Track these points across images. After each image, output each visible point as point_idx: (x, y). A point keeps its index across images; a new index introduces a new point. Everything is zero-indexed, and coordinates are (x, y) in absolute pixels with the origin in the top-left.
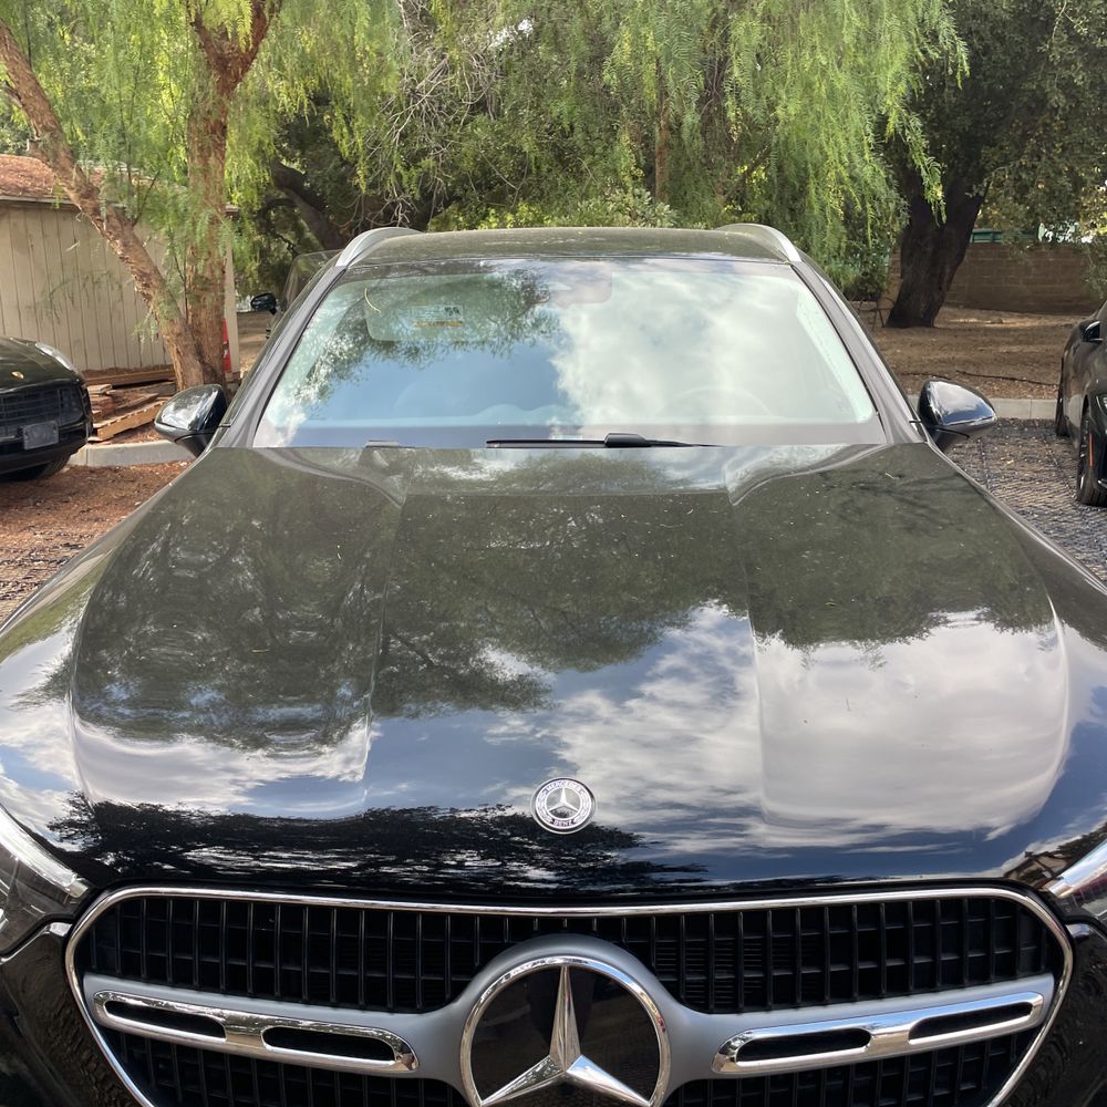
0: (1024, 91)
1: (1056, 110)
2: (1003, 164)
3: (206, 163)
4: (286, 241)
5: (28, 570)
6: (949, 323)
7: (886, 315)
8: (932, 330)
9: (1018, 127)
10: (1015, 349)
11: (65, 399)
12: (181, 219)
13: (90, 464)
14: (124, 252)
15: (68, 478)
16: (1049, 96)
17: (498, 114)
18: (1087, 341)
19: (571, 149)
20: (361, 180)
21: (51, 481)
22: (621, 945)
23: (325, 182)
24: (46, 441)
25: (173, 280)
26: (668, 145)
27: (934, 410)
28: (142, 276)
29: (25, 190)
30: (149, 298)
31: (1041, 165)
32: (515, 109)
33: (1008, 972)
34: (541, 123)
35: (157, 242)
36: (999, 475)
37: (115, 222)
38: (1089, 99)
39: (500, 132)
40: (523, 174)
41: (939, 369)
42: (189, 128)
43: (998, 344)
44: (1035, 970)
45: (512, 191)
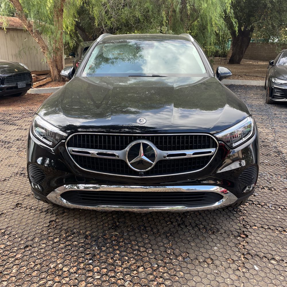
0: (261, 3)
1: (269, 8)
2: (255, 22)
3: (58, 19)
4: (74, 40)
5: (22, 115)
6: (245, 63)
7: (228, 61)
8: (239, 65)
9: (260, 12)
10: (259, 69)
11: (27, 76)
12: (52, 33)
13: (32, 93)
14: (38, 41)
15: (27, 96)
16: (267, 4)
17: (130, 7)
18: (271, 65)
19: (149, 16)
20: (96, 24)
21: (23, 97)
22: (150, 141)
23: (85, 24)
24: (23, 86)
25: (50, 48)
26: (172, 16)
27: (219, 72)
28: (43, 47)
29: (13, 25)
30: (44, 53)
31: (265, 22)
32: (134, 6)
33: (209, 147)
34: (141, 9)
35: (46, 39)
36: (249, 98)
37: (37, 34)
38: (277, 5)
39: (131, 12)
40: (136, 23)
41: (239, 74)
42: (54, 10)
43: (255, 68)
44: (213, 147)
45: (134, 27)
